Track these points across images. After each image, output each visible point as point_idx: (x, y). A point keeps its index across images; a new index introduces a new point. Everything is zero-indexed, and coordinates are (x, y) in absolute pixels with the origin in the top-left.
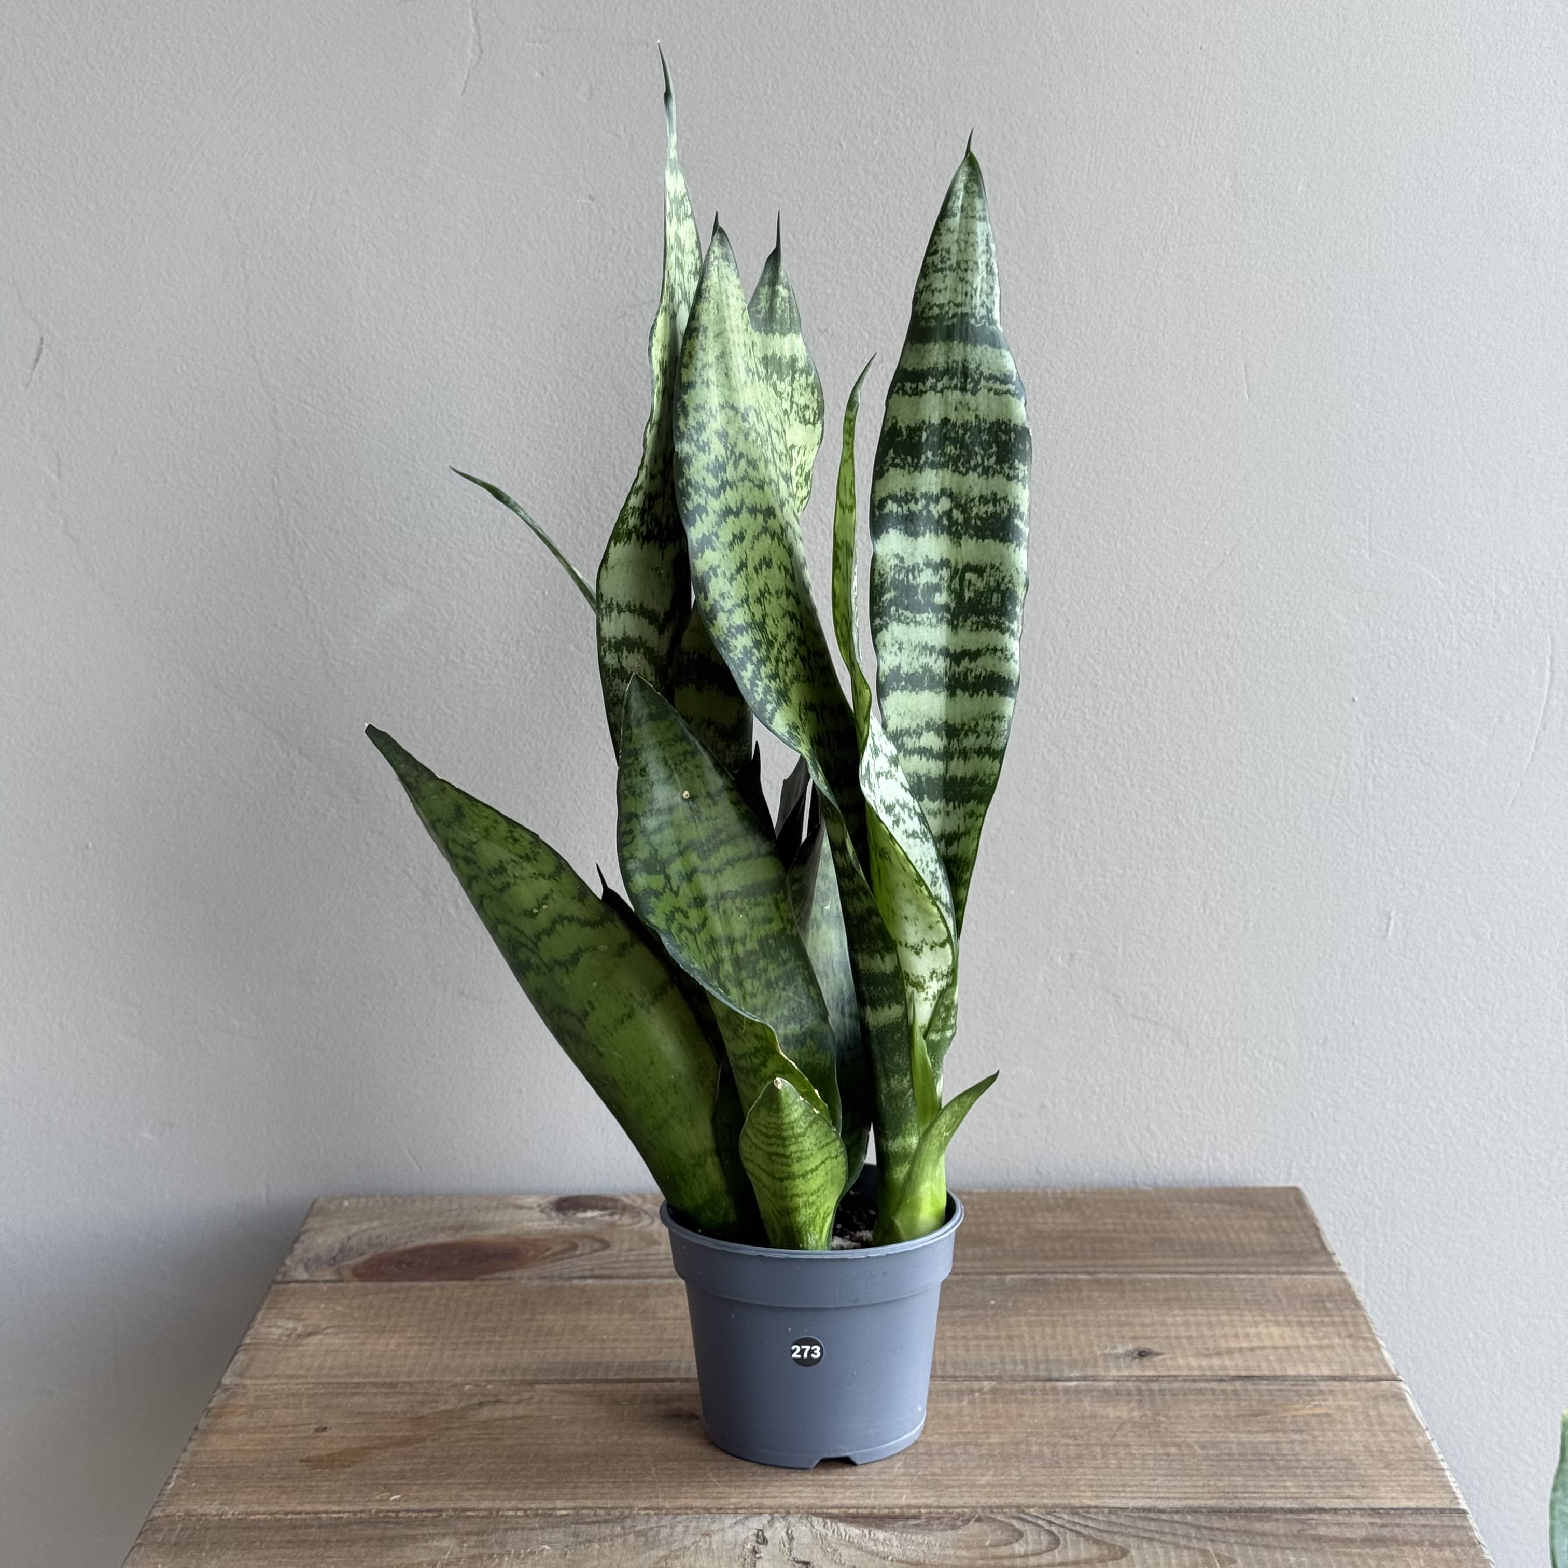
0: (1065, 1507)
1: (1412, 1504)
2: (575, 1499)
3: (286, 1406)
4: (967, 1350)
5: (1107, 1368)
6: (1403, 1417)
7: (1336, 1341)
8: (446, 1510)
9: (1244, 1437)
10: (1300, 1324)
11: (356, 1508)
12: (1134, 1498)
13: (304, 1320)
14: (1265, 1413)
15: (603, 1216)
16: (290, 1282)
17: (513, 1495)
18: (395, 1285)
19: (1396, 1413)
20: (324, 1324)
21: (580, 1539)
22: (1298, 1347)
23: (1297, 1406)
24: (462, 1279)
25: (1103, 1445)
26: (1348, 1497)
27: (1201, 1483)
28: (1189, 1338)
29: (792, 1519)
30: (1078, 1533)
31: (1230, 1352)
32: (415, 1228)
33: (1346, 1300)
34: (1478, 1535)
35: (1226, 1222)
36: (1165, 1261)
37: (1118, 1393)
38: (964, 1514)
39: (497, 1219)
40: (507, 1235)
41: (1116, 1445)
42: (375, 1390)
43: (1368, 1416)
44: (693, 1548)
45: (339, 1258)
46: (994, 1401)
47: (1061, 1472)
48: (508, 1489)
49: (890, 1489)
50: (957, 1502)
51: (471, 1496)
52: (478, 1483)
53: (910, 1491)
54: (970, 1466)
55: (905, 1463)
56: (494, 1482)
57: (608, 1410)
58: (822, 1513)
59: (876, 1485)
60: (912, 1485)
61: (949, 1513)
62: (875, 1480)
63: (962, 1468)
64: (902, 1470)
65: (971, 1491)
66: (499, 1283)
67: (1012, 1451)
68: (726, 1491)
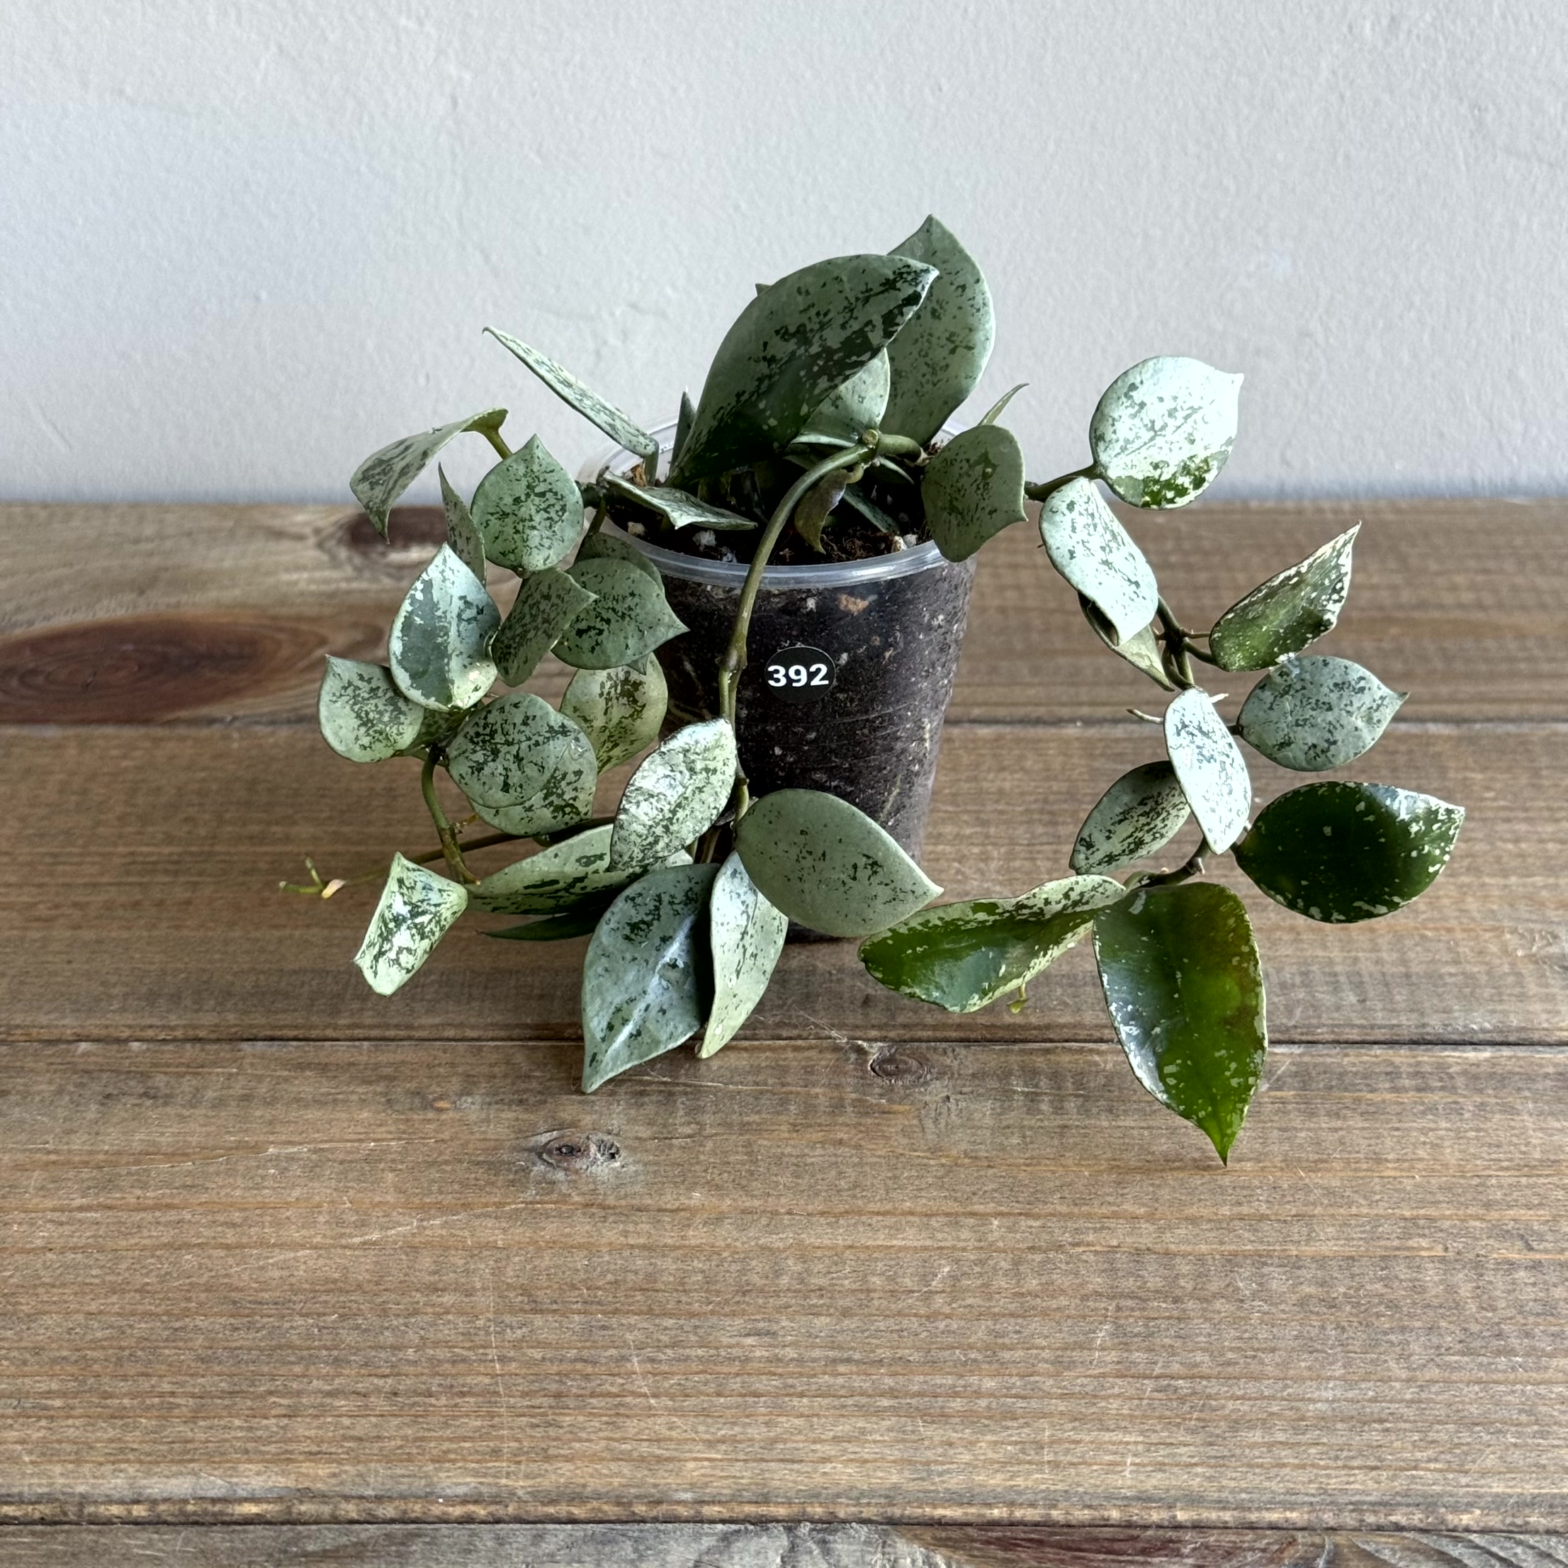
17: (133, 1438)
24: (129, 720)
29: (845, 1547)
32: (57, 583)
39: (227, 564)
40: (243, 605)
46: (1306, 1108)
47: (1513, 1369)
48: (122, 1418)
49: (1090, 1431)
50: (1267, 1484)
51: (22, 1442)
52: (49, 1392)
53: (1140, 1439)
54: (1281, 1344)
55: (1118, 1327)
56: (90, 1391)
57: (402, 1127)
58: (919, 1524)
59: (1051, 1414)
60: (1144, 1416)
61: (1252, 1527)
62: (1049, 1395)
63: (1264, 1350)
64: (1112, 1356)
65: (1298, 1444)
66: (205, 732)
67: (1379, 1287)
68: (674, 1434)
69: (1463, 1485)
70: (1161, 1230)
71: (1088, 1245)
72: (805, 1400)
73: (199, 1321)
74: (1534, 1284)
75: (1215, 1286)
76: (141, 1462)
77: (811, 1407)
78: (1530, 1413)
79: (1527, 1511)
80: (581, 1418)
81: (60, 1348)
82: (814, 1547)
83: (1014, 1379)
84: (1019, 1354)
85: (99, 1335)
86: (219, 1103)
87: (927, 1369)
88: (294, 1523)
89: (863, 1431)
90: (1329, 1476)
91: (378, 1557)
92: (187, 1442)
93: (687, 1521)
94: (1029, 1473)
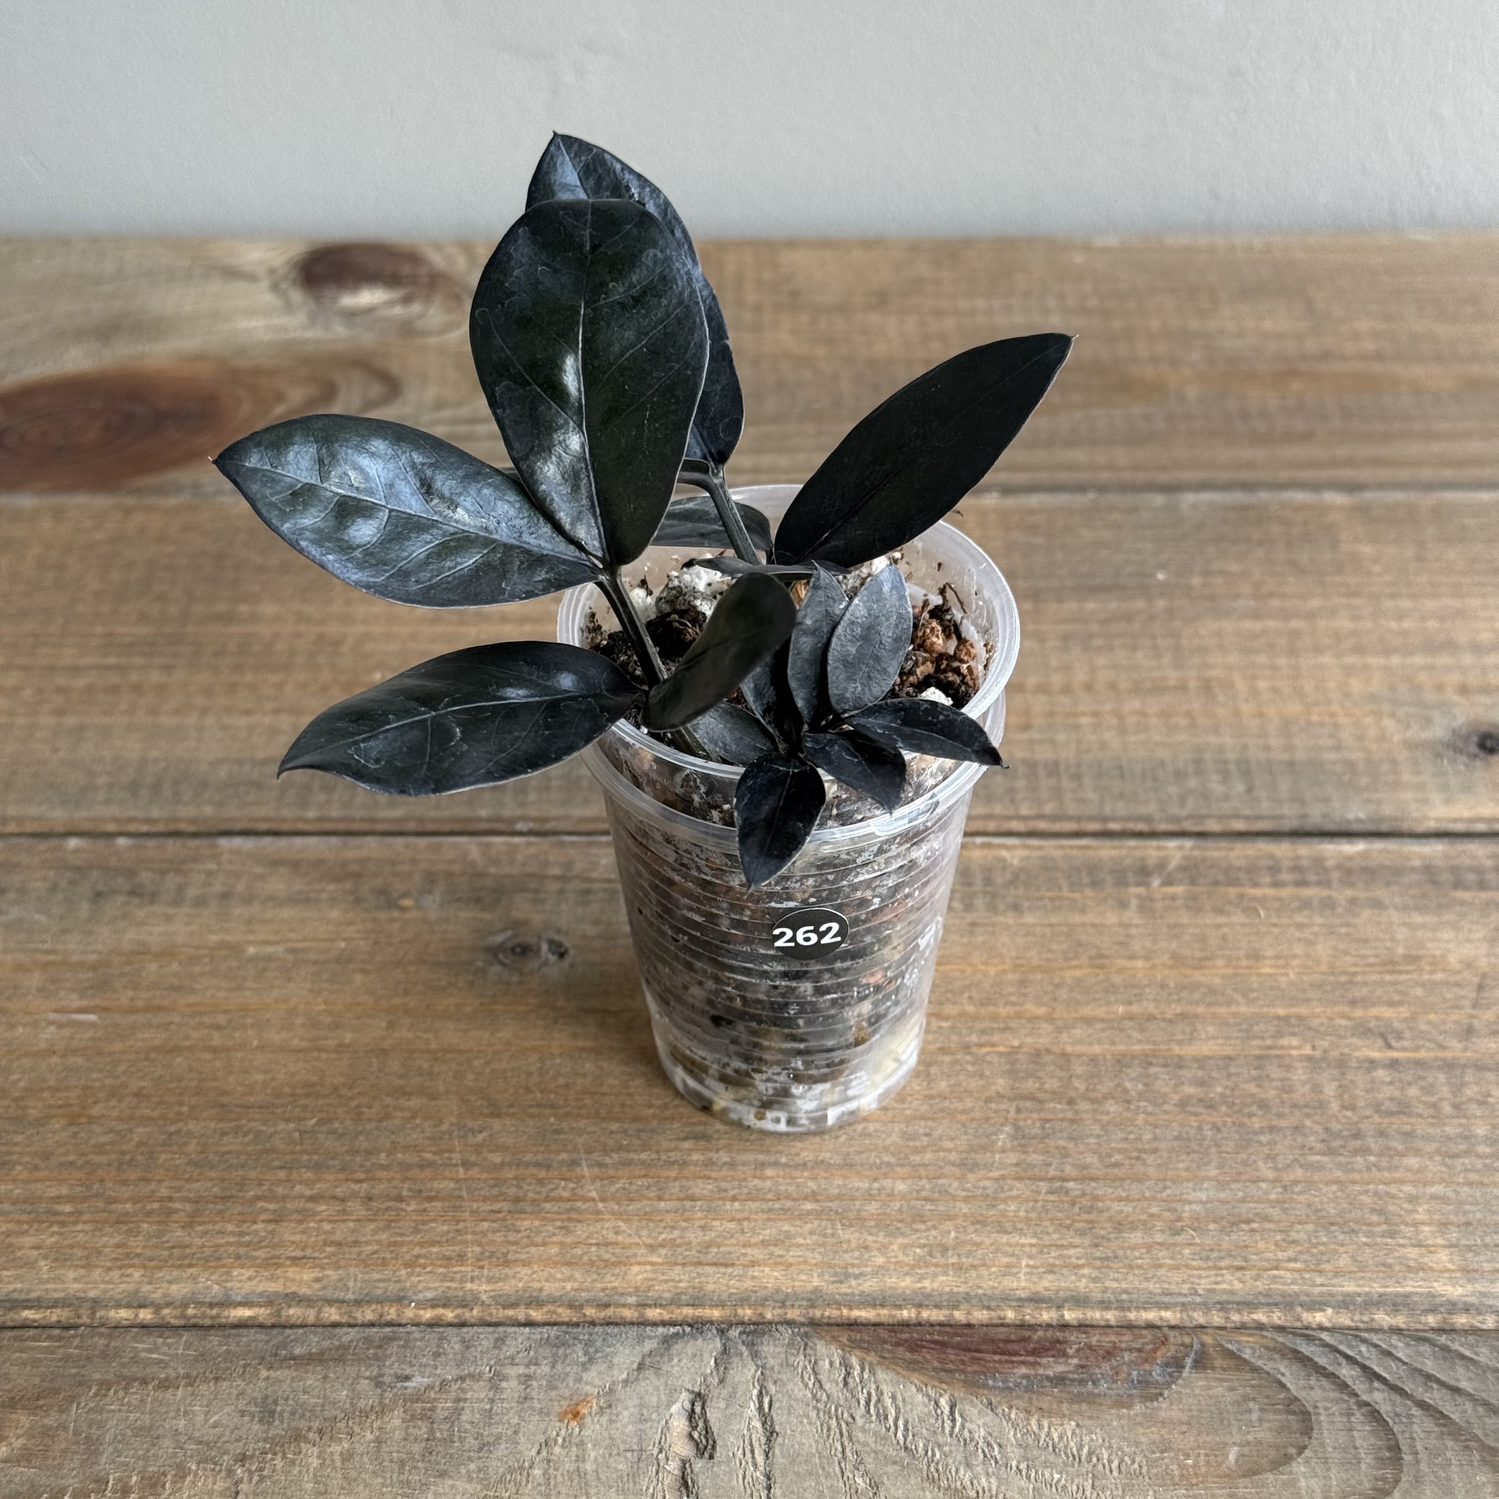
2: (272, 1263)
4: (1122, 730)
5: (1422, 792)
15: (390, 304)
17: (136, 1244)
21: (277, 1429)
24: (100, 486)
25: (1449, 1067)
29: (771, 1350)
30: (1440, 1420)
32: (24, 329)
37: (1456, 878)
39: (187, 307)
40: (202, 355)
44: (537, 1472)
46: (1193, 904)
47: (1368, 1169)
48: (125, 1223)
49: (990, 1232)
50: (1145, 1285)
51: (37, 1247)
52: (59, 1197)
53: (1034, 1241)
54: (1162, 1145)
55: (1017, 1128)
56: (95, 1196)
57: (369, 926)
58: (838, 1325)
59: (956, 1217)
60: (1040, 1219)
61: (1130, 1327)
62: (954, 1198)
63: (1145, 1151)
64: (1012, 1158)
65: (1174, 1245)
67: (1252, 1088)
68: (620, 1238)
69: (1318, 1286)
70: (1059, 1030)
71: (993, 1045)
72: (737, 1205)
73: (191, 1126)
74: (1391, 1083)
75: (1107, 1086)
76: (144, 1267)
77: (741, 1211)
78: (1381, 1212)
79: (1374, 1310)
80: (537, 1223)
81: (66, 1154)
82: (744, 1349)
83: (924, 1182)
84: (929, 1156)
85: (102, 1139)
86: (201, 902)
87: (844, 1172)
88: (284, 1327)
89: (788, 1236)
90: (1200, 1277)
91: (359, 1360)
92: (187, 1246)
93: (632, 1324)
94: (935, 1276)
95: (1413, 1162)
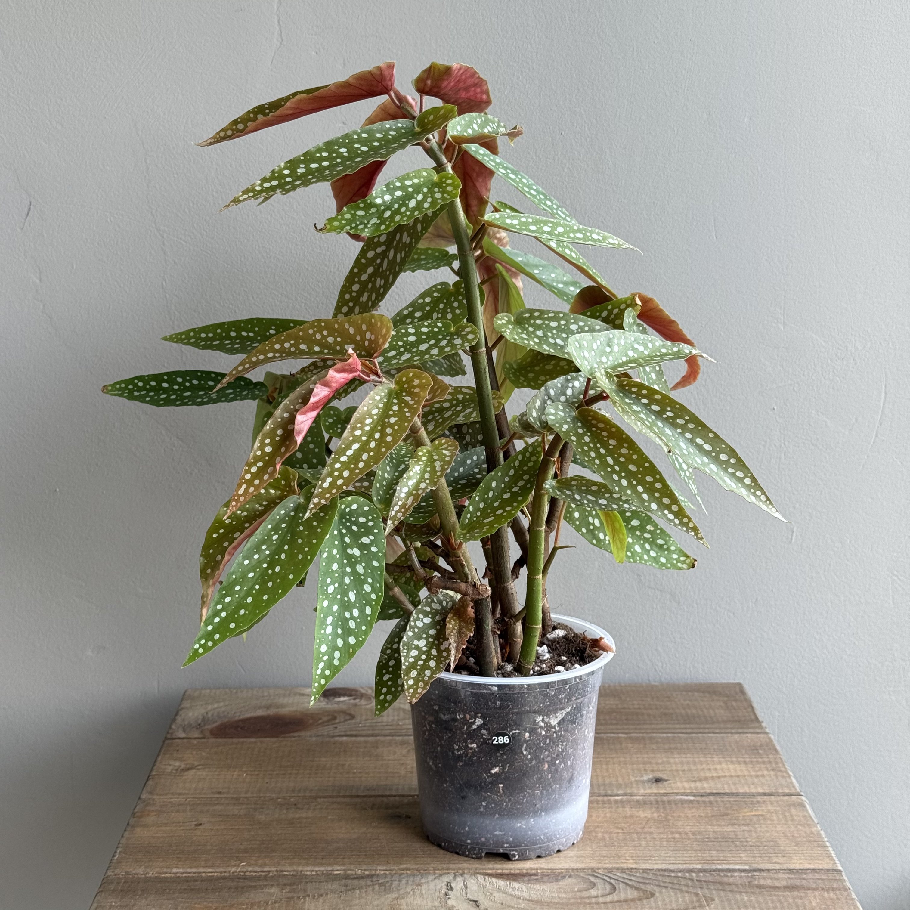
0: (618, 869)
1: (812, 867)
2: (343, 865)
3: (178, 811)
5: (638, 788)
6: (805, 816)
7: (766, 772)
8: (272, 871)
9: (717, 829)
10: (745, 763)
11: (221, 870)
12: (657, 863)
13: (184, 761)
14: (727, 814)
15: (350, 700)
16: (175, 739)
18: (235, 740)
19: (801, 814)
20: (196, 763)
21: (348, 888)
22: (745, 776)
23: (746, 810)
24: (273, 737)
25: (637, 833)
26: (776, 863)
27: (693, 855)
28: (684, 771)
29: (466, 876)
30: (626, 884)
31: (706, 779)
32: (244, 707)
33: (770, 749)
34: (848, 884)
35: (702, 703)
36: (668, 726)
37: (645, 803)
38: (562, 873)
39: (290, 702)
40: (297, 711)
41: (645, 833)
42: (227, 802)
43: (785, 816)
44: (411, 893)
45: (202, 725)
47: (615, 849)
48: (306, 859)
50: (558, 866)
51: (286, 863)
52: (289, 856)
56: (298, 855)
57: (359, 813)
61: (553, 872)
66: (293, 739)
68: (428, 860)
73: (319, 845)
74: (622, 836)
76: (312, 866)
78: (617, 855)
79: (614, 869)
80: (408, 858)
81: (289, 849)
82: (460, 876)
86: (314, 810)
91: (366, 878)
92: (322, 863)
93: (432, 873)
95: (626, 848)
